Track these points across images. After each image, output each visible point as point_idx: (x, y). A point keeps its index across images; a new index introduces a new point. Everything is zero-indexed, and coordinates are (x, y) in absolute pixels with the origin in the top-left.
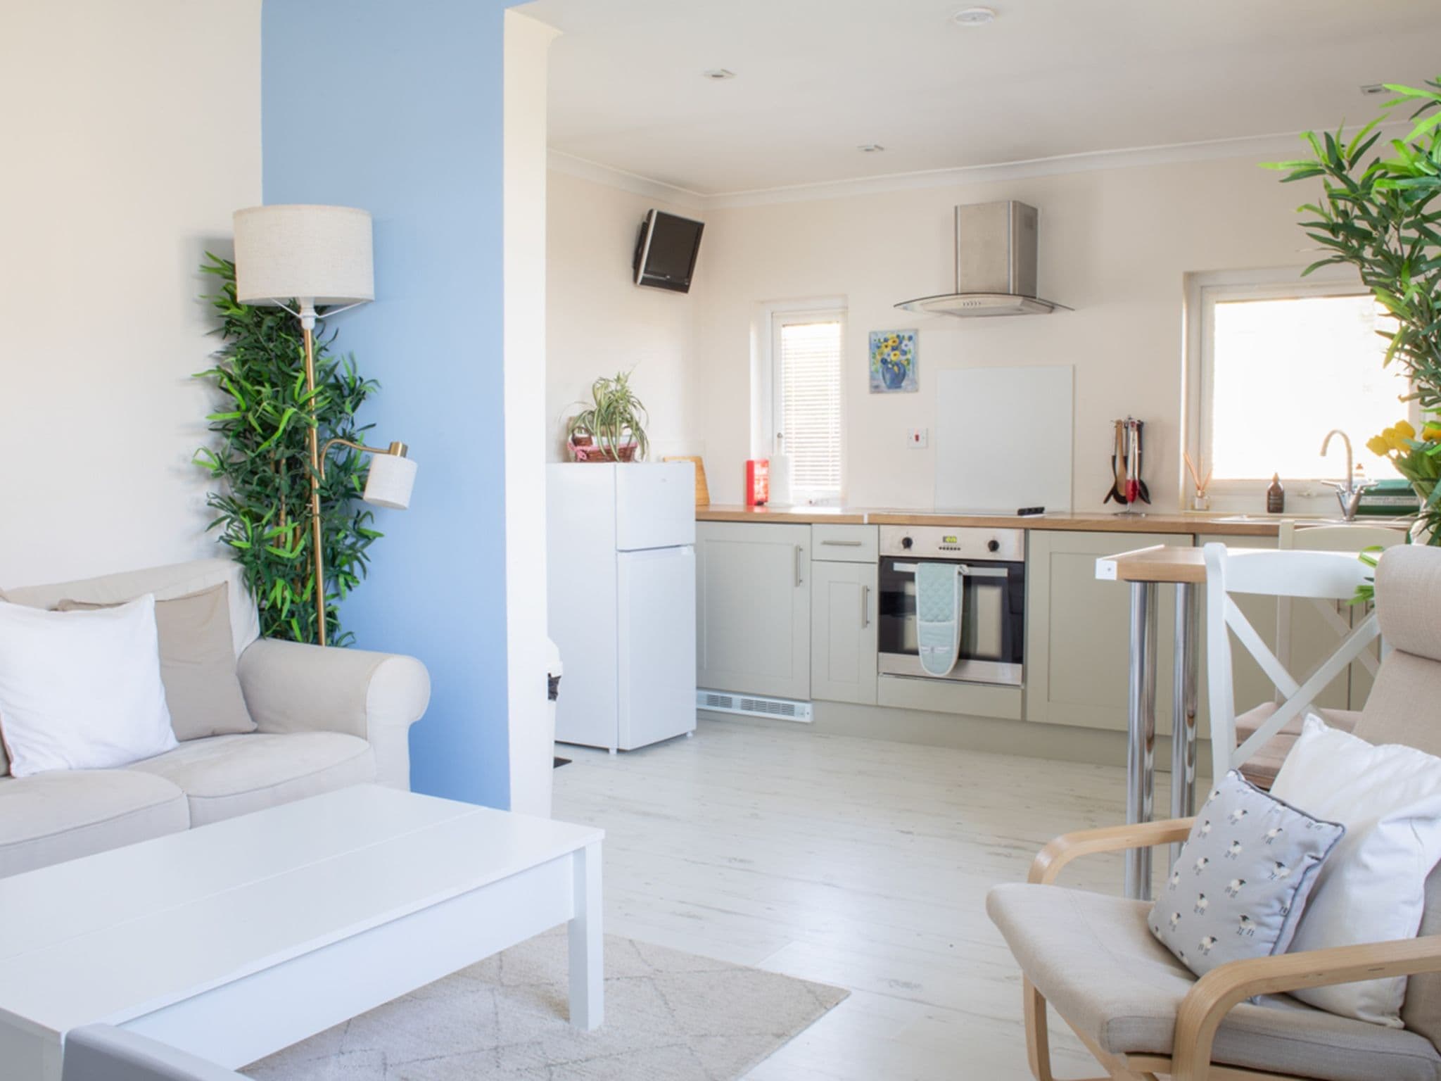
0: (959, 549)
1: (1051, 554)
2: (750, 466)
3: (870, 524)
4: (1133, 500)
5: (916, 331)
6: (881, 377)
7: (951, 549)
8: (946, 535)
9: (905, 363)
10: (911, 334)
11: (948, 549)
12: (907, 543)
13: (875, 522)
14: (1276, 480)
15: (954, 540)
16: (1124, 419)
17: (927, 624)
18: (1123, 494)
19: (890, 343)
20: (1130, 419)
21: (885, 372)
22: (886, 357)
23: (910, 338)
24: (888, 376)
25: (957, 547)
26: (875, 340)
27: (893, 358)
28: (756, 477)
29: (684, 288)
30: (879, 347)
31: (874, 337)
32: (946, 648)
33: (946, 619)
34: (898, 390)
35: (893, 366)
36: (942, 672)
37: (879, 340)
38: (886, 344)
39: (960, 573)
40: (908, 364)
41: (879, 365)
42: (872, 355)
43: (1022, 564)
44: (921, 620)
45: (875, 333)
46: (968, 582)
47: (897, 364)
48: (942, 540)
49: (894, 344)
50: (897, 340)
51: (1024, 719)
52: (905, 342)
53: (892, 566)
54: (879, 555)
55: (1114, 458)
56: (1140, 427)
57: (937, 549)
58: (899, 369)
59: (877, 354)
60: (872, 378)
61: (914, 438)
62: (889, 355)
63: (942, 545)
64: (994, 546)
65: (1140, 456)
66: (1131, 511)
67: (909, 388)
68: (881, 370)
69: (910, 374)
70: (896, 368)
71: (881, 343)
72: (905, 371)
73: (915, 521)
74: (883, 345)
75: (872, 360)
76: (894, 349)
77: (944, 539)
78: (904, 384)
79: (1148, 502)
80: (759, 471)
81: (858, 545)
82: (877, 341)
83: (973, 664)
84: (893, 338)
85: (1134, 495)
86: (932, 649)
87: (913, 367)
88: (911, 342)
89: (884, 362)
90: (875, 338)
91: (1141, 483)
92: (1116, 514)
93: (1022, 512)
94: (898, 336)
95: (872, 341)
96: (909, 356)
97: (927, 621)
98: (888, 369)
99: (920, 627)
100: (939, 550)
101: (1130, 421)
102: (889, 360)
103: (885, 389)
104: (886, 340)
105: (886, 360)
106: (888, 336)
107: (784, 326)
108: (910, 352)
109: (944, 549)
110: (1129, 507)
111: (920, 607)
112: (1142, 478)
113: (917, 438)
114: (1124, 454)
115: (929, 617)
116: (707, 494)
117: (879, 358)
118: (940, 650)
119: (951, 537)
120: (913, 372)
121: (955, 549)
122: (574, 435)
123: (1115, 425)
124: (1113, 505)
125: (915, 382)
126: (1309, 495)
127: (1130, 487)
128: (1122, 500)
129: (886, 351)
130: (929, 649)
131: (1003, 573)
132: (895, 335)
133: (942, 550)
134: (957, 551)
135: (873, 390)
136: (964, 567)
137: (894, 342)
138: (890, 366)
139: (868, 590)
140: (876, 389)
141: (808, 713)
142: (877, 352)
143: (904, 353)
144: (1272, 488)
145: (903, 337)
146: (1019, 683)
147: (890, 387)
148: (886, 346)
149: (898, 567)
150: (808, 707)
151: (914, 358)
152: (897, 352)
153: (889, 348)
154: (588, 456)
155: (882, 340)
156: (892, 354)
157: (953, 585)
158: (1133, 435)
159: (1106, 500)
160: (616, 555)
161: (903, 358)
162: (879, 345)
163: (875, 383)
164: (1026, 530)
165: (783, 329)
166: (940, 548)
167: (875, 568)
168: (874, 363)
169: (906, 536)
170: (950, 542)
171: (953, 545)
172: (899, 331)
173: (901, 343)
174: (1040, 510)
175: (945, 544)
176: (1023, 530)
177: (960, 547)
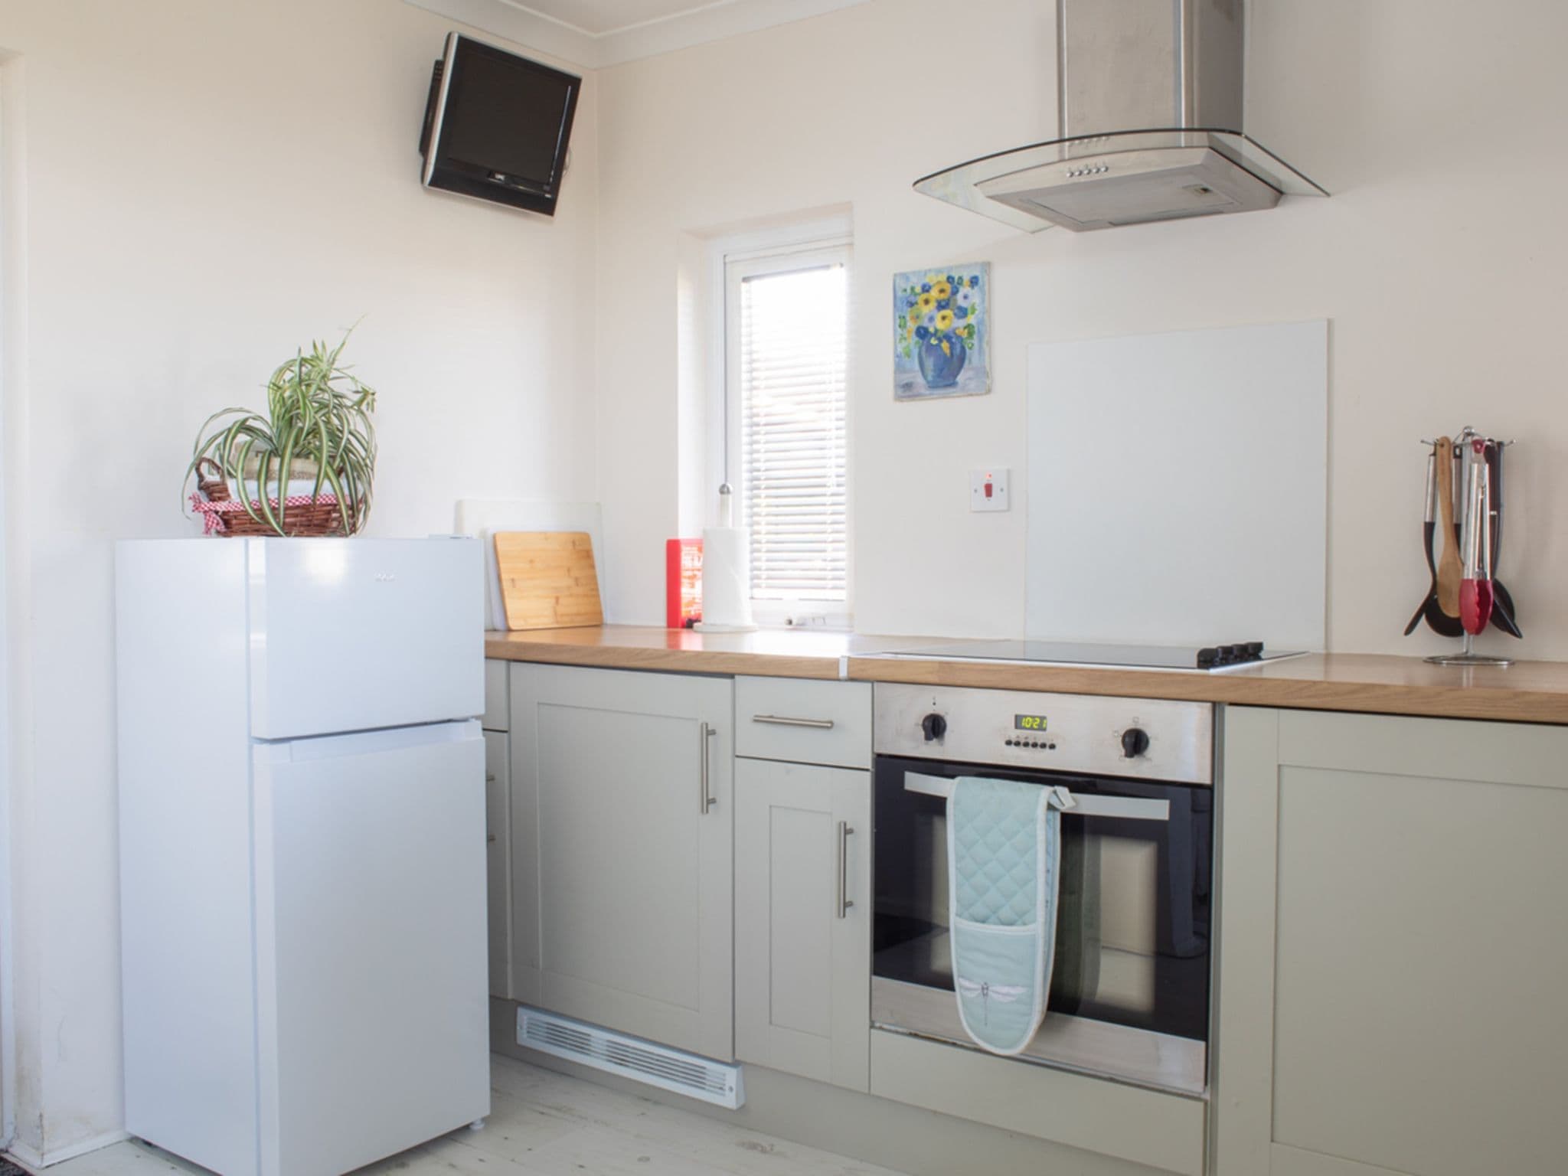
0: (1052, 747)
1: (1279, 766)
2: (673, 549)
3: (851, 680)
4: (1478, 631)
5: (987, 266)
6: (917, 367)
7: (1035, 745)
8: (1019, 711)
9: (965, 334)
10: (976, 273)
11: (1026, 745)
12: (935, 727)
13: (864, 675)
15: (1042, 723)
16: (1455, 435)
17: (977, 925)
18: (1452, 612)
19: (934, 294)
20: (1469, 434)
21: (924, 354)
22: (925, 323)
23: (974, 282)
24: (930, 363)
25: (1048, 742)
26: (905, 290)
27: (940, 325)
28: (685, 574)
29: (546, 206)
30: (912, 304)
31: (902, 284)
32: (1018, 991)
33: (1019, 919)
34: (950, 390)
35: (940, 340)
36: (1010, 1047)
37: (913, 289)
38: (925, 296)
39: (1051, 807)
40: (970, 335)
41: (913, 340)
42: (898, 321)
43: (1210, 788)
44: (959, 914)
45: (905, 276)
46: (1073, 828)
47: (947, 337)
48: (1012, 722)
49: (943, 296)
50: (948, 287)
52: (964, 290)
53: (901, 781)
54: (873, 752)
55: (1430, 528)
56: (1492, 454)
57: (1002, 743)
58: (952, 347)
59: (908, 318)
60: (899, 368)
61: (983, 491)
62: (931, 319)
63: (1014, 734)
64: (1136, 743)
65: (1495, 522)
66: (1471, 653)
67: (972, 385)
68: (916, 352)
69: (973, 356)
70: (945, 345)
71: (916, 295)
72: (963, 349)
73: (950, 678)
74: (921, 299)
75: (899, 330)
76: (941, 306)
77: (1018, 721)
78: (960, 378)
79: (1517, 634)
80: (688, 560)
81: (829, 726)
82: (909, 291)
83: (1086, 1027)
84: (939, 282)
85: (1482, 617)
86: (985, 990)
87: (980, 340)
88: (976, 288)
89: (922, 333)
90: (904, 286)
91: (1498, 587)
92: (1434, 661)
93: (1207, 659)
94: (950, 279)
95: (900, 294)
96: (971, 319)
98: (930, 347)
99: (956, 930)
100: (1005, 746)
101: (1469, 439)
102: (932, 330)
103: (923, 391)
104: (926, 289)
105: (926, 330)
106: (931, 279)
107: (746, 280)
108: (974, 310)
109: (1017, 744)
110: (1465, 644)
111: (959, 886)
112: (1498, 577)
113: (989, 490)
114: (1455, 521)
115: (979, 909)
116: (598, 603)
117: (912, 326)
118: (1004, 993)
119: (1030, 717)
120: (981, 351)
121: (1043, 746)
122: (201, 477)
123: (1431, 449)
124: (1427, 641)
125: (984, 373)
127: (1473, 596)
128: (1448, 627)
129: (926, 310)
130: (978, 987)
131: (1157, 810)
132: (943, 278)
133: (1013, 747)
134: (1047, 752)
135: (900, 392)
136: (1063, 791)
137: (942, 291)
138: (934, 341)
139: (848, 832)
140: (905, 390)
141: (731, 1089)
142: (908, 313)
143: (962, 313)
145: (960, 278)
146: (1197, 1087)
147: (933, 386)
148: (927, 302)
149: (916, 782)
150: (731, 1076)
151: (981, 322)
152: (947, 312)
153: (933, 305)
154: (227, 523)
155: (918, 289)
156: (938, 315)
157: (1035, 836)
158: (1478, 471)
159: (1409, 630)
160: (251, 748)
161: (961, 323)
162: (912, 299)
163: (906, 378)
164: (1217, 707)
165: (744, 286)
166: (1009, 743)
167: (866, 779)
168: (903, 338)
169: (930, 710)
170: (1031, 728)
171: (1040, 737)
172: (951, 268)
173: (955, 292)
174: (1250, 652)
175: (1019, 732)
176: (1209, 705)
177: (1054, 742)
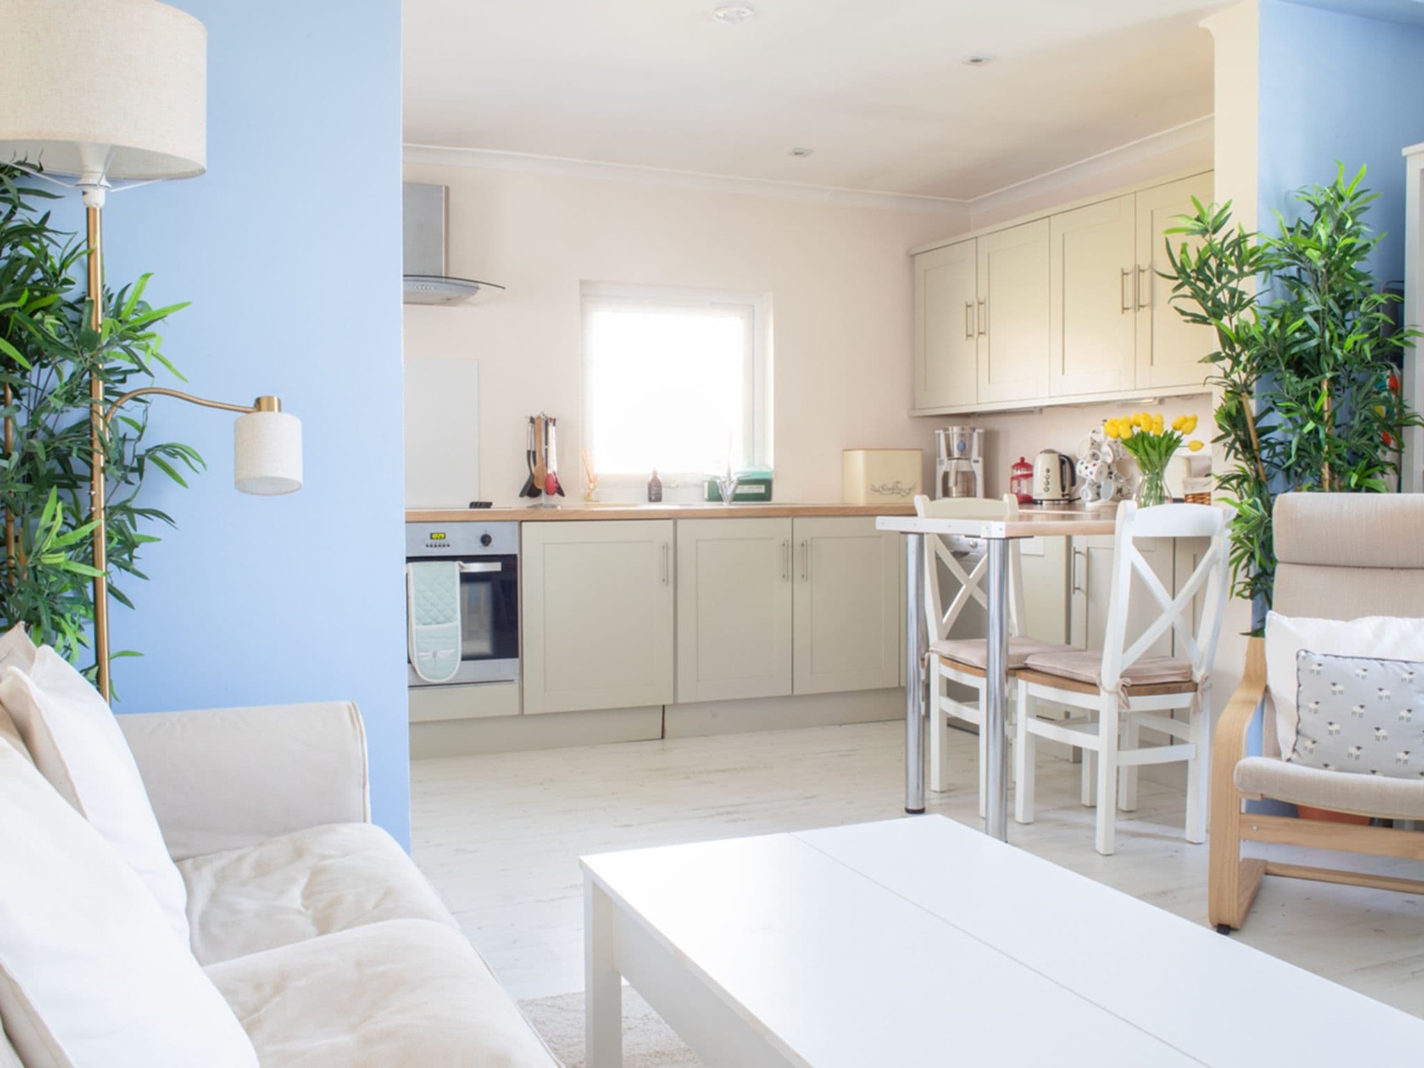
0: (448, 546)
4: (553, 493)
7: (440, 546)
8: (432, 532)
11: (436, 546)
14: (655, 474)
15: (443, 536)
16: (534, 415)
17: (426, 627)
18: (540, 487)
20: (538, 415)
25: (446, 544)
32: (451, 652)
33: (448, 620)
36: (445, 677)
39: (456, 571)
43: (517, 556)
44: (417, 624)
46: (466, 579)
48: (429, 537)
51: (522, 715)
55: (530, 453)
57: (424, 546)
63: (430, 542)
64: (486, 540)
77: (431, 536)
79: (565, 496)
85: (555, 489)
86: (435, 654)
93: (473, 505)
97: (425, 624)
99: (416, 630)
100: (426, 548)
101: (538, 417)
109: (432, 546)
110: (543, 500)
115: (427, 619)
118: (444, 654)
119: (438, 534)
121: (444, 546)
126: (677, 486)
128: (534, 494)
130: (430, 654)
131: (496, 567)
133: (429, 548)
134: (446, 548)
136: (460, 563)
144: (652, 480)
146: (516, 677)
157: (454, 583)
159: (522, 494)
164: (521, 522)
166: (427, 546)
170: (437, 538)
171: (442, 542)
174: (488, 505)
175: (432, 541)
176: (517, 523)
177: (450, 543)
